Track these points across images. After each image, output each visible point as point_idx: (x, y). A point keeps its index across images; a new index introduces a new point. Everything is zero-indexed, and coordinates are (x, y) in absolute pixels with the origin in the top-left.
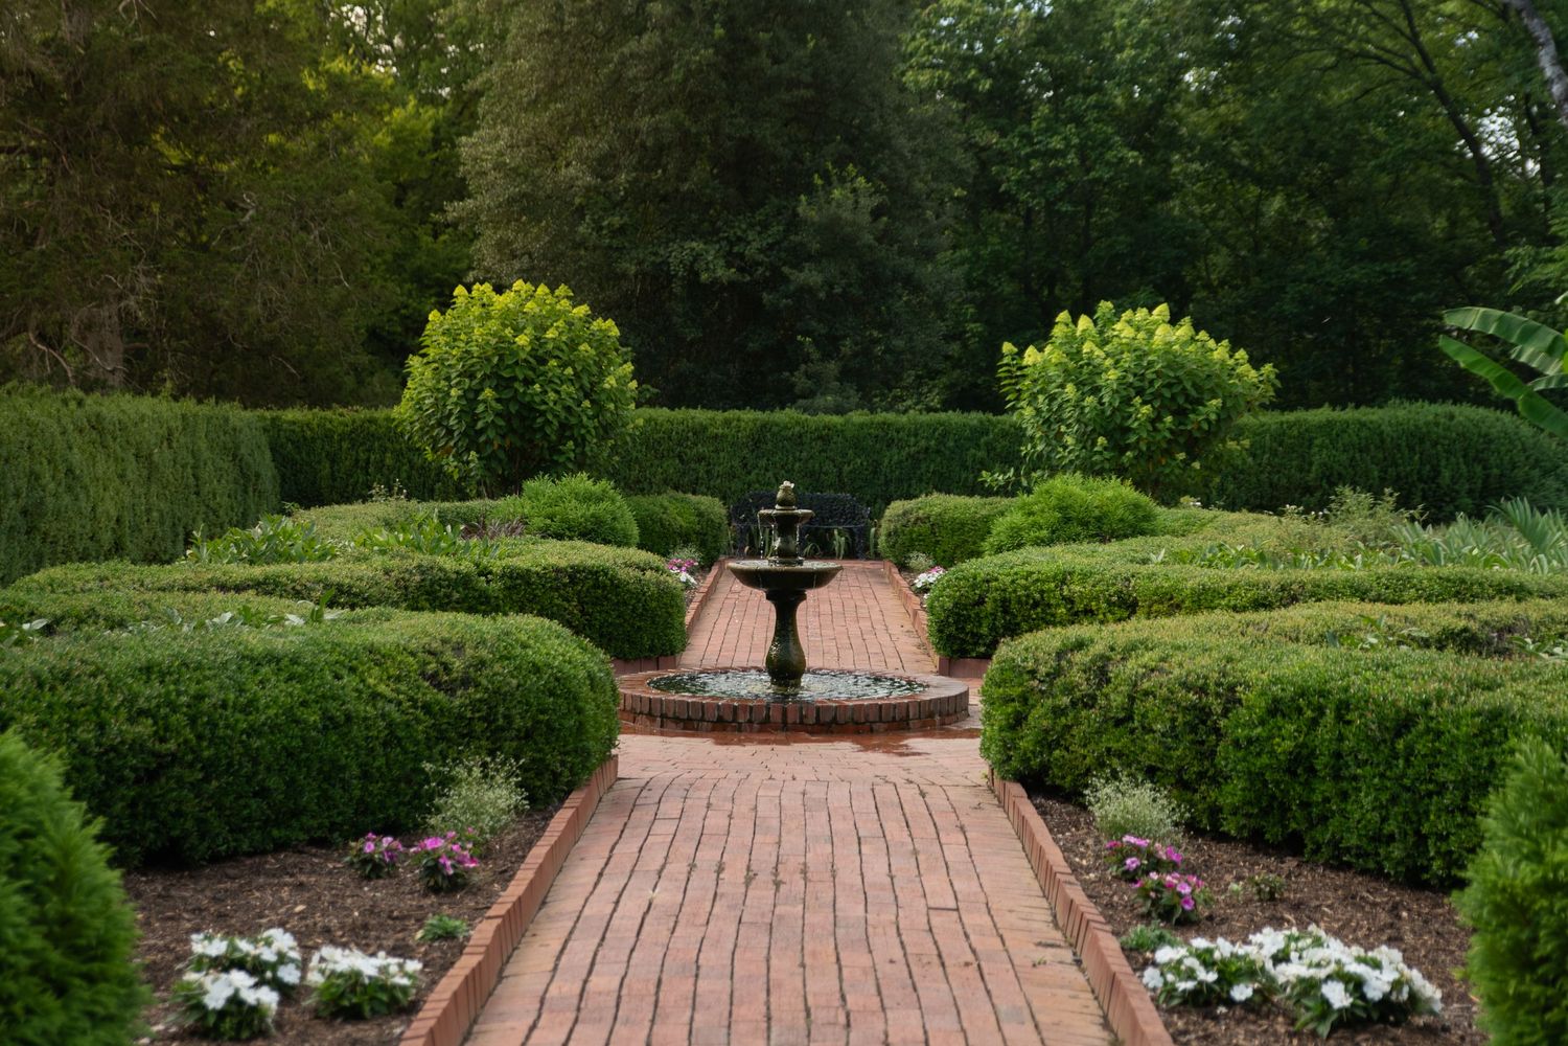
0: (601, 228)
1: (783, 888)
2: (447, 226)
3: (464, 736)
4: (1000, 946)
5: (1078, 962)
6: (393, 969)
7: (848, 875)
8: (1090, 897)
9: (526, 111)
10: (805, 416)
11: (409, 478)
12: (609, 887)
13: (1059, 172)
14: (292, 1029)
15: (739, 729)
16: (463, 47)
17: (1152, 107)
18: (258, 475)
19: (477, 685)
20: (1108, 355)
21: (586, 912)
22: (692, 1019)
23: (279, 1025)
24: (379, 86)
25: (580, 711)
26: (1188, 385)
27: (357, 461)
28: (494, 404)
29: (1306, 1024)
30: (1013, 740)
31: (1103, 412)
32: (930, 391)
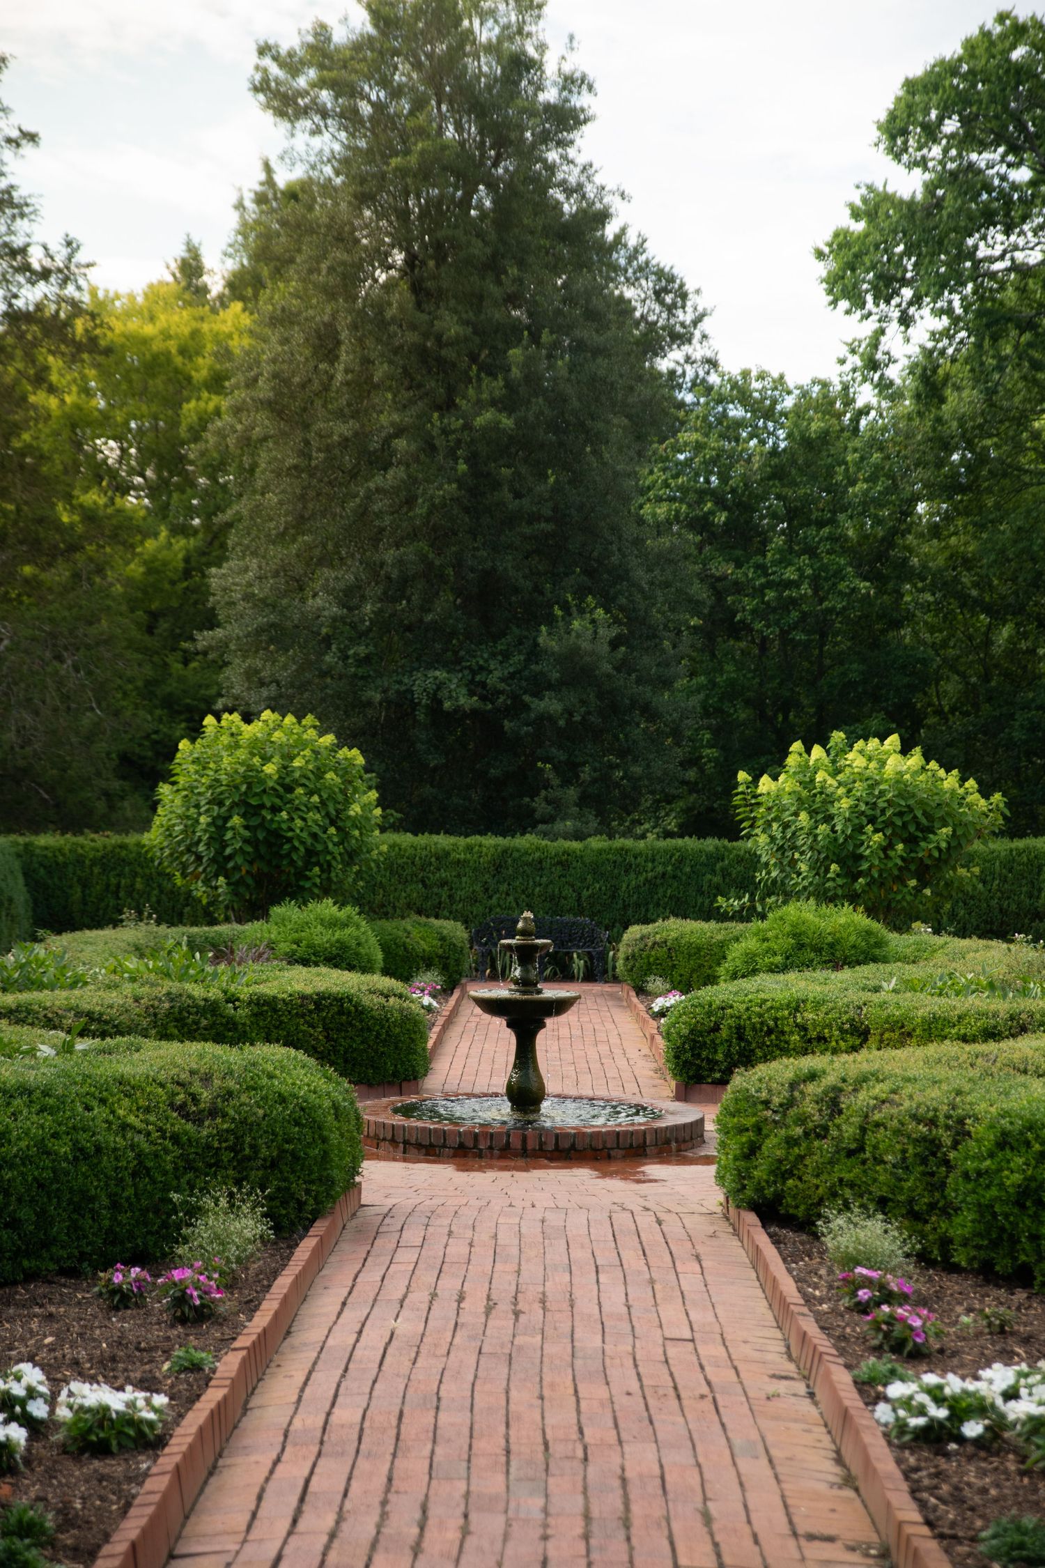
0: (347, 657)
1: (522, 1318)
2: (197, 653)
3: (211, 1166)
4: (735, 1378)
5: (811, 1395)
6: (141, 1403)
7: (586, 1305)
8: (822, 1328)
9: (274, 543)
10: (544, 842)
11: (158, 902)
12: (352, 1317)
13: (793, 602)
14: (40, 1464)
15: (480, 1155)
16: (213, 479)
17: (883, 539)
18: (11, 900)
19: (224, 1115)
20: (840, 784)
21: (330, 1342)
22: (433, 1452)
23: (27, 1461)
24: (131, 519)
25: (324, 1140)
26: (919, 814)
27: (108, 885)
28: (242, 831)
29: (1037, 1462)
30: (747, 1169)
31: (836, 839)
32: (667, 815)
